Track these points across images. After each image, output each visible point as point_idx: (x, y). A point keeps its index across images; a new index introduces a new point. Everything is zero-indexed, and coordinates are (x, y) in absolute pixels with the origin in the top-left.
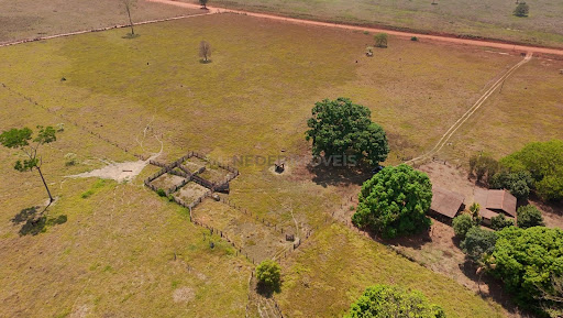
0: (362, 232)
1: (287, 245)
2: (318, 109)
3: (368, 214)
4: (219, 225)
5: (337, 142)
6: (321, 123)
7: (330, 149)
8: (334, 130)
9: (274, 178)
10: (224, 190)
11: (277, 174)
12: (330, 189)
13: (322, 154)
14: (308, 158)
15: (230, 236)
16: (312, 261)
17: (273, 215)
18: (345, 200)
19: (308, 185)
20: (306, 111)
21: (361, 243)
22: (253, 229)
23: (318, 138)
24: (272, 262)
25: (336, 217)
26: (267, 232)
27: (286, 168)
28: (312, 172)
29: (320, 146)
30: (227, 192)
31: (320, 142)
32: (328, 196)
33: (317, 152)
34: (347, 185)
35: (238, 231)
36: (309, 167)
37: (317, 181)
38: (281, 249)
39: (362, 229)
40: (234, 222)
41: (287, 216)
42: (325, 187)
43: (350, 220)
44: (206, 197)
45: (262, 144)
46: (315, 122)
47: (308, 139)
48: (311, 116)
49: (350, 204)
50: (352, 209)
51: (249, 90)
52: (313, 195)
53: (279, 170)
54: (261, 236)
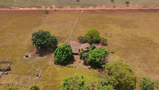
0: (58, 65)
1: (37, 78)
2: (34, 35)
3: (58, 60)
4: (10, 82)
5: (43, 43)
6: (36, 39)
7: (41, 45)
8: (41, 40)
9: (26, 60)
10: (9, 69)
11: (26, 58)
12: (45, 57)
13: (39, 48)
14: (35, 50)
15: (17, 83)
16: (46, 79)
17: (29, 71)
18: (50, 58)
19: (38, 58)
20: (30, 36)
21: (59, 68)
22: (24, 78)
23: (36, 43)
24: (34, 85)
25: (49, 64)
26: (29, 77)
27: (29, 55)
28: (38, 54)
29: (38, 46)
30: (10, 70)
31: (37, 45)
32: (45, 59)
33: (37, 48)
34: (49, 54)
35: (19, 80)
36: (36, 53)
37: (40, 56)
38: (36, 80)
40: (16, 78)
41: (34, 69)
42: (43, 57)
43: (53, 63)
44: (2, 74)
45: (18, 51)
46: (34, 39)
47: (33, 45)
48: (32, 38)
49: (52, 59)
50: (53, 60)
52: (40, 60)
53: (27, 57)
54: (27, 79)
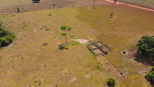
0: (148, 82)
1: (120, 75)
2: (143, 38)
3: (152, 77)
4: (102, 62)
5: (147, 50)
6: (143, 43)
7: (144, 51)
8: (147, 46)
9: (122, 55)
10: (106, 53)
11: (123, 54)
12: (140, 64)
13: (140, 52)
14: (135, 52)
15: (104, 66)
16: (127, 83)
17: (118, 65)
18: (144, 69)
19: (132, 60)
20: (139, 37)
21: (147, 85)
22: (112, 67)
23: (140, 47)
24: (114, 78)
25: (139, 73)
26: (115, 69)
27: (127, 53)
28: (135, 56)
29: (140, 49)
30: (107, 54)
31: (140, 48)
32: (138, 66)
33: (138, 51)
34: (147, 65)
35: (107, 66)
36: (134, 55)
37: (136, 60)
38: (118, 76)
39: (148, 81)
40: (106, 63)
41: (122, 67)
42: (138, 63)
43: (144, 76)
44: (101, 54)
45: (121, 44)
46: (141, 42)
47: (137, 46)
48: (140, 39)
49: (146, 71)
50: (146, 73)
51: (122, 28)
52: (133, 64)
53: (124, 53)
54: (113, 70)
